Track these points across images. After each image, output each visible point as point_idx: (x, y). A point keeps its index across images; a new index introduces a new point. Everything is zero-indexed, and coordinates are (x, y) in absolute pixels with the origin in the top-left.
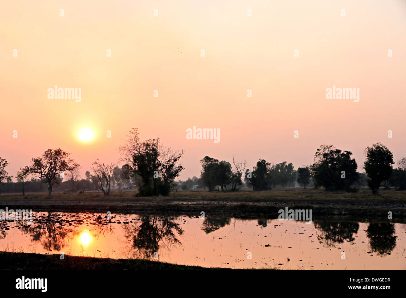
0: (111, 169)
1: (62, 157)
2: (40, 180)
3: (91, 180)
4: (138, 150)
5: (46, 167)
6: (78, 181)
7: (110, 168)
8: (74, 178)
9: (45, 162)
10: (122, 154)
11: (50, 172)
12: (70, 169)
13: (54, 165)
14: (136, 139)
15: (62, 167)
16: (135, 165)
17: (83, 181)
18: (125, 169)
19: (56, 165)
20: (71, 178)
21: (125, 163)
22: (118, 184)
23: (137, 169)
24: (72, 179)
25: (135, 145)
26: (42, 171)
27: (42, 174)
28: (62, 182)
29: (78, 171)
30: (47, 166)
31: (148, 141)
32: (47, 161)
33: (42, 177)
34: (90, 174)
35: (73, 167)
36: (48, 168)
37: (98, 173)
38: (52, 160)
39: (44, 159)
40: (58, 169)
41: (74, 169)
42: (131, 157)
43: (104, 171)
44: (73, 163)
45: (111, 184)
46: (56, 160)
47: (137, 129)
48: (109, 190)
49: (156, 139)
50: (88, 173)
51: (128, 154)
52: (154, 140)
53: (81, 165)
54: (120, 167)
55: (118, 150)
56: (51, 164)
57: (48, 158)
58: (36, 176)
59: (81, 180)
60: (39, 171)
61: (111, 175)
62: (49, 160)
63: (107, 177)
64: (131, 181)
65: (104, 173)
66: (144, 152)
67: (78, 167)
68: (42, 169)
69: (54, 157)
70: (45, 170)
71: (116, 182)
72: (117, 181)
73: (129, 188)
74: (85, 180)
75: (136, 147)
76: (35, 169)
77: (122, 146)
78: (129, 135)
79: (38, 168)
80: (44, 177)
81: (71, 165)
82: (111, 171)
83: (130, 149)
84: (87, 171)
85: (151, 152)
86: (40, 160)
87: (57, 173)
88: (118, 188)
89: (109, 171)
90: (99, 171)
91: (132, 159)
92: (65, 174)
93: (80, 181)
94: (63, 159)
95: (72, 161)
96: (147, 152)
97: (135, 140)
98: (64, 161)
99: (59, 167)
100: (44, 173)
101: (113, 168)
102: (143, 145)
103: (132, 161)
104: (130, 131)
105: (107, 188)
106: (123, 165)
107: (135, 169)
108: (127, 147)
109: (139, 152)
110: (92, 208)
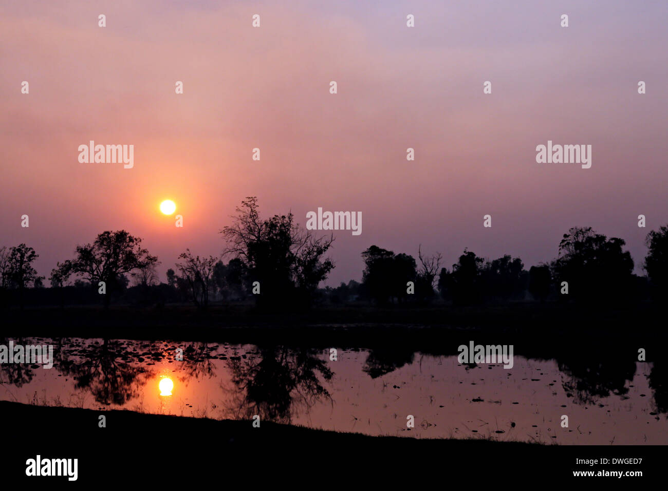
0: (210, 266)
1: (128, 246)
2: (90, 283)
3: (176, 285)
4: (256, 234)
6: (154, 286)
7: (208, 265)
8: (148, 281)
10: (229, 241)
11: (107, 270)
12: (141, 266)
13: (114, 258)
14: (254, 215)
15: (126, 262)
16: (250, 260)
17: (163, 286)
18: (234, 267)
19: (118, 260)
20: (142, 282)
21: (233, 256)
22: (222, 292)
23: (254, 267)
24: (144, 283)
25: (252, 226)
26: (94, 269)
27: (93, 275)
28: (128, 287)
29: (155, 268)
30: (101, 260)
31: (273, 218)
32: (101, 251)
33: (93, 278)
34: (175, 275)
35: (146, 262)
36: (103, 263)
37: (188, 274)
38: (110, 250)
39: (97, 248)
40: (121, 266)
41: (147, 266)
42: (243, 246)
43: (199, 270)
44: (145, 255)
45: (211, 292)
46: (118, 250)
47: (255, 199)
48: (206, 302)
49: (286, 215)
50: (170, 273)
51: (240, 241)
52: (284, 217)
53: (159, 260)
54: (226, 263)
55: (223, 234)
56: (109, 256)
57: (103, 247)
58: (83, 277)
59: (158, 284)
60: (88, 268)
61: (210, 277)
62: (106, 251)
63: (204, 279)
64: (244, 286)
65: (198, 273)
66: (267, 237)
67: (155, 263)
68: (94, 266)
69: (114, 245)
70: (98, 267)
71: (219, 289)
72: (220, 286)
73: (240, 300)
74: (165, 285)
75: (252, 228)
76: (81, 265)
77: (230, 227)
78: (241, 209)
79: (86, 263)
80: (97, 279)
81: (142, 259)
82: (210, 270)
83: (243, 232)
84: (169, 268)
85: (278, 238)
86: (91, 250)
87: (118, 273)
88: (222, 298)
89: (206, 269)
90: (190, 270)
91: (245, 250)
92: (133, 275)
93: (158, 286)
94: (129, 249)
95: (144, 251)
96: (271, 239)
97: (251, 217)
98: (131, 252)
99: (121, 262)
100: (97, 272)
101: (214, 264)
102: (264, 226)
103: (246, 253)
104: (243, 202)
105: (203, 299)
106: (231, 259)
107: (251, 266)
108: (237, 229)
109: (258, 237)
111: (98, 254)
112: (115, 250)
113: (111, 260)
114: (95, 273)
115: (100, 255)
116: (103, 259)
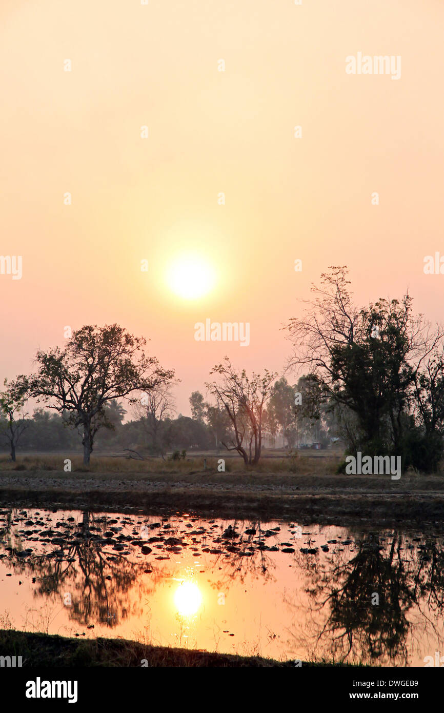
0: (265, 387)
1: (124, 351)
2: (60, 415)
3: (206, 420)
4: (346, 331)
5: (77, 379)
6: (168, 420)
7: (262, 385)
8: (158, 413)
9: (73, 364)
10: (298, 343)
11: (88, 393)
12: (146, 387)
13: (100, 372)
14: (342, 299)
15: (121, 378)
16: (336, 377)
17: (183, 420)
18: (307, 390)
19: (106, 374)
20: (148, 414)
21: (306, 371)
22: (287, 434)
23: (342, 389)
24: (152, 415)
25: (339, 317)
26: (66, 390)
27: (65, 401)
28: (123, 423)
29: (170, 391)
30: (78, 375)
31: (377, 304)
32: (78, 360)
33: (64, 407)
34: (204, 402)
35: (154, 380)
36: (82, 381)
37: (227, 400)
38: (94, 359)
39: (70, 354)
40: (112, 386)
41: (155, 387)
42: (324, 352)
43: (245, 393)
44: (153, 367)
45: (266, 433)
46: (106, 359)
47: (345, 269)
48: (258, 450)
49: (400, 299)
50: (196, 399)
51: (317, 343)
52: (395, 302)
53: (177, 376)
54: (292, 382)
55: (287, 331)
56: (91, 369)
57: (82, 353)
58: (47, 404)
59: (176, 418)
60: (56, 390)
61: (265, 407)
62: (87, 360)
63: (254, 410)
64: (324, 423)
65: (243, 400)
66: (365, 338)
67: (170, 380)
68: (67, 385)
69: (100, 348)
70: (72, 387)
71: (280, 428)
72: (281, 422)
73: (317, 447)
74: (188, 419)
75: (339, 322)
76: (45, 384)
77: (300, 320)
78: (320, 287)
79: (53, 381)
80: (71, 407)
81: (147, 375)
82: (264, 394)
83: (322, 328)
84: (194, 391)
85: (386, 338)
86: (61, 358)
87: (107, 398)
88: (286, 444)
89: (259, 393)
90: (231, 394)
91: (328, 360)
92: (133, 401)
93: (175, 421)
94: (124, 357)
95: (152, 361)
96: (372, 340)
97: (337, 301)
98: (128, 363)
99: (113, 378)
100: (72, 396)
101: (272, 384)
102: (361, 317)
103: (328, 365)
104: (323, 275)
105: (253, 445)
106: (301, 376)
107: (337, 388)
108: (313, 323)
109: (350, 338)
110: (207, 502)
111: (73, 365)
112: (101, 358)
113: (95, 375)
114: (68, 398)
115: (77, 367)
116: (81, 373)
